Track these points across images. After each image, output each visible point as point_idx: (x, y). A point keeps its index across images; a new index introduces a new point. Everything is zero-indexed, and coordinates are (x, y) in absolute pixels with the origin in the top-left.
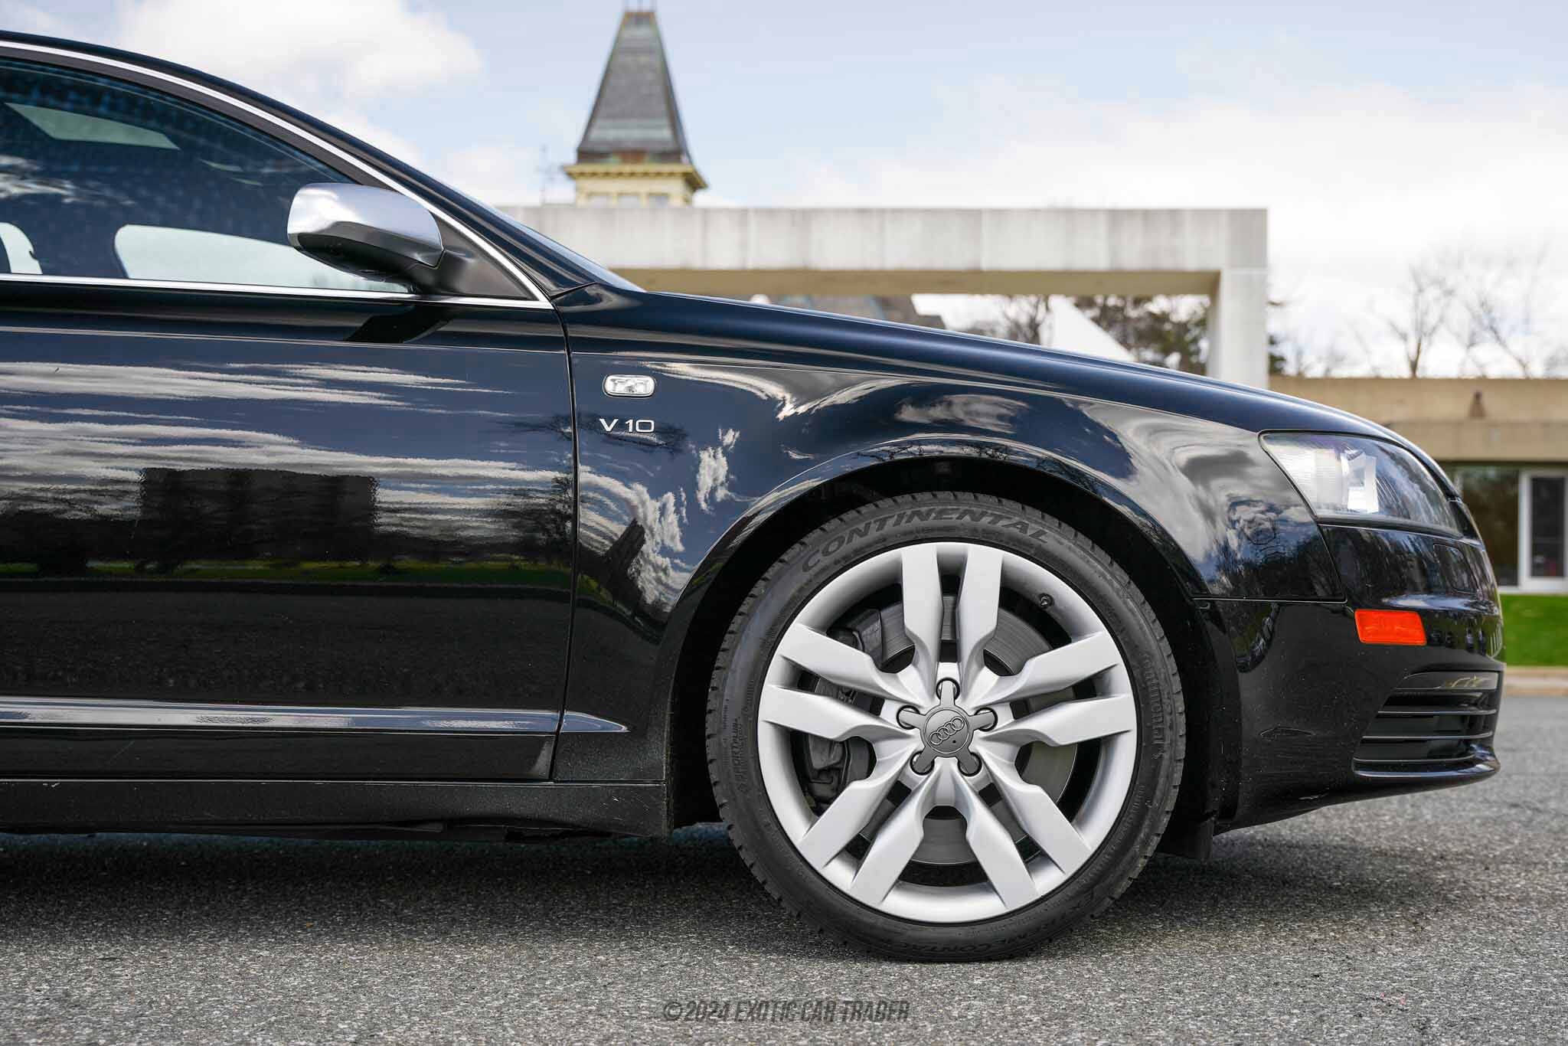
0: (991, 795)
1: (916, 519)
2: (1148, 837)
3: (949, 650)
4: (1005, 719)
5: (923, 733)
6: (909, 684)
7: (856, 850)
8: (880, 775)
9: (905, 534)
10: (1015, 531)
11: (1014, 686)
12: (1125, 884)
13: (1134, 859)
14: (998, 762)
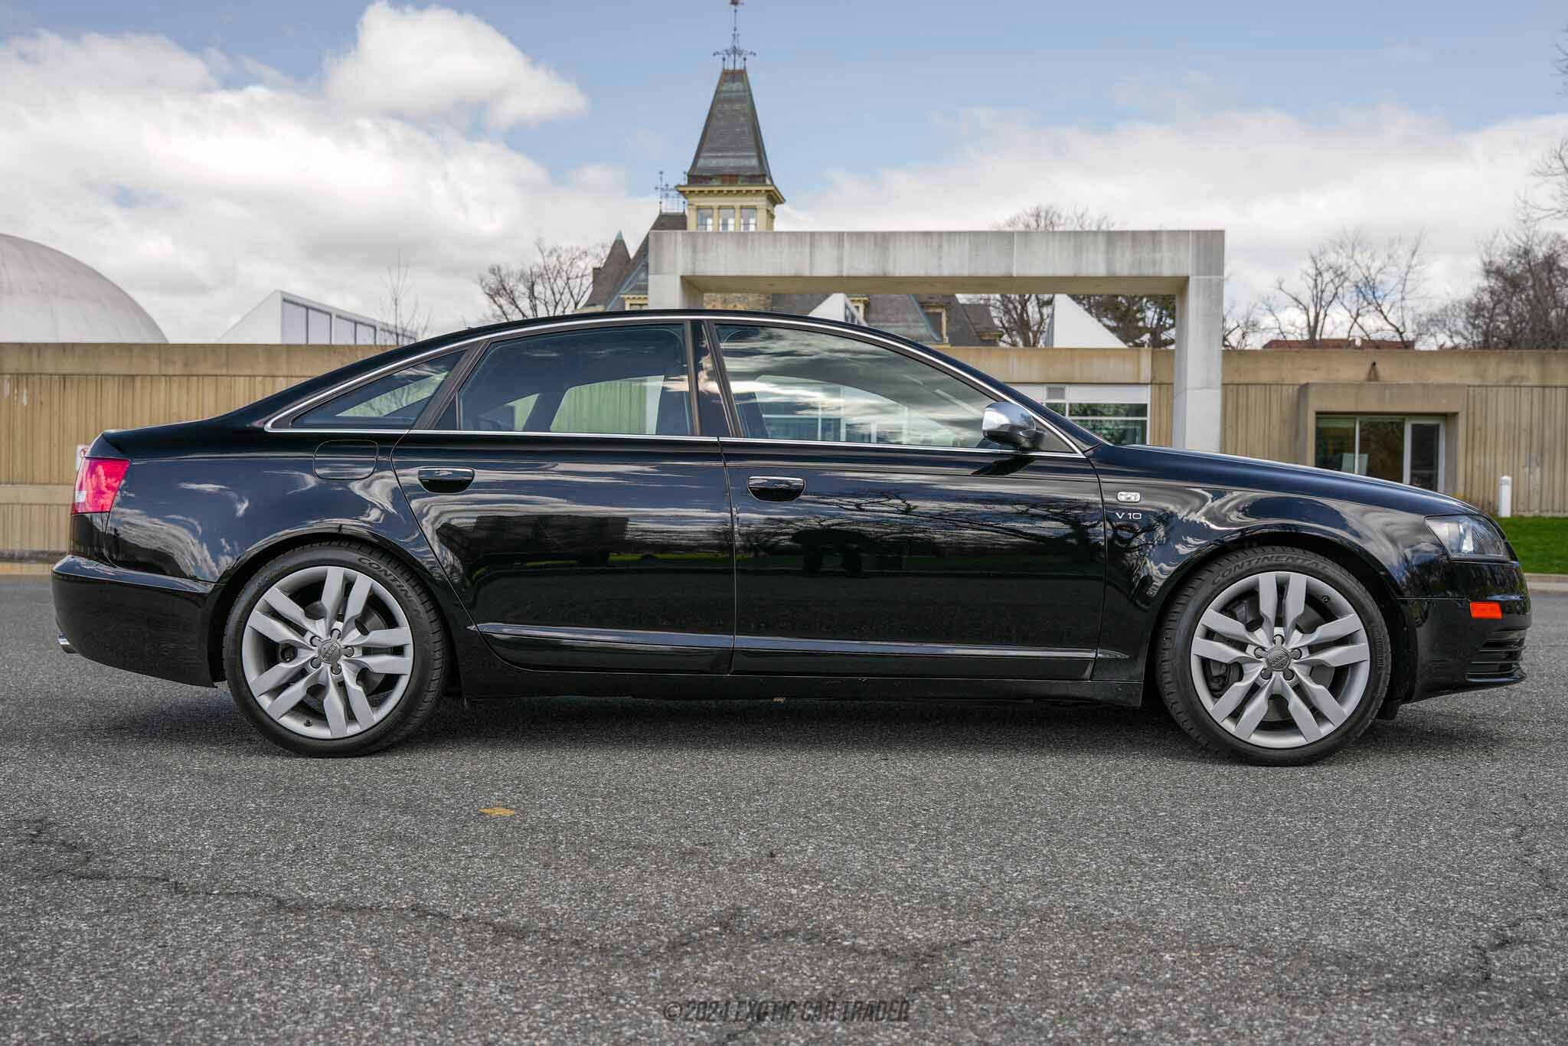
0: (1299, 688)
1: (1266, 561)
2: (1374, 710)
3: (1280, 621)
4: (1305, 655)
5: (1267, 660)
6: (1260, 636)
7: (1235, 715)
8: (1246, 680)
9: (1261, 567)
10: (1313, 566)
11: (1311, 639)
12: (1362, 731)
13: (1368, 720)
14: (1301, 673)
